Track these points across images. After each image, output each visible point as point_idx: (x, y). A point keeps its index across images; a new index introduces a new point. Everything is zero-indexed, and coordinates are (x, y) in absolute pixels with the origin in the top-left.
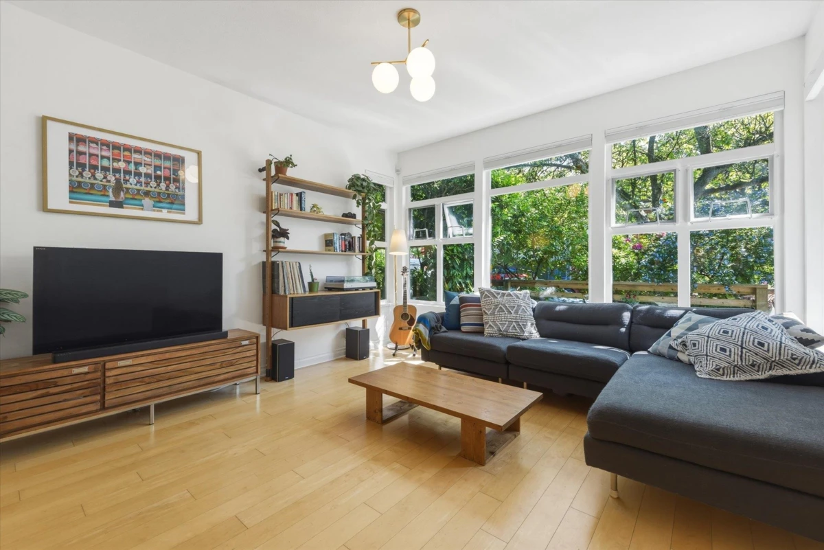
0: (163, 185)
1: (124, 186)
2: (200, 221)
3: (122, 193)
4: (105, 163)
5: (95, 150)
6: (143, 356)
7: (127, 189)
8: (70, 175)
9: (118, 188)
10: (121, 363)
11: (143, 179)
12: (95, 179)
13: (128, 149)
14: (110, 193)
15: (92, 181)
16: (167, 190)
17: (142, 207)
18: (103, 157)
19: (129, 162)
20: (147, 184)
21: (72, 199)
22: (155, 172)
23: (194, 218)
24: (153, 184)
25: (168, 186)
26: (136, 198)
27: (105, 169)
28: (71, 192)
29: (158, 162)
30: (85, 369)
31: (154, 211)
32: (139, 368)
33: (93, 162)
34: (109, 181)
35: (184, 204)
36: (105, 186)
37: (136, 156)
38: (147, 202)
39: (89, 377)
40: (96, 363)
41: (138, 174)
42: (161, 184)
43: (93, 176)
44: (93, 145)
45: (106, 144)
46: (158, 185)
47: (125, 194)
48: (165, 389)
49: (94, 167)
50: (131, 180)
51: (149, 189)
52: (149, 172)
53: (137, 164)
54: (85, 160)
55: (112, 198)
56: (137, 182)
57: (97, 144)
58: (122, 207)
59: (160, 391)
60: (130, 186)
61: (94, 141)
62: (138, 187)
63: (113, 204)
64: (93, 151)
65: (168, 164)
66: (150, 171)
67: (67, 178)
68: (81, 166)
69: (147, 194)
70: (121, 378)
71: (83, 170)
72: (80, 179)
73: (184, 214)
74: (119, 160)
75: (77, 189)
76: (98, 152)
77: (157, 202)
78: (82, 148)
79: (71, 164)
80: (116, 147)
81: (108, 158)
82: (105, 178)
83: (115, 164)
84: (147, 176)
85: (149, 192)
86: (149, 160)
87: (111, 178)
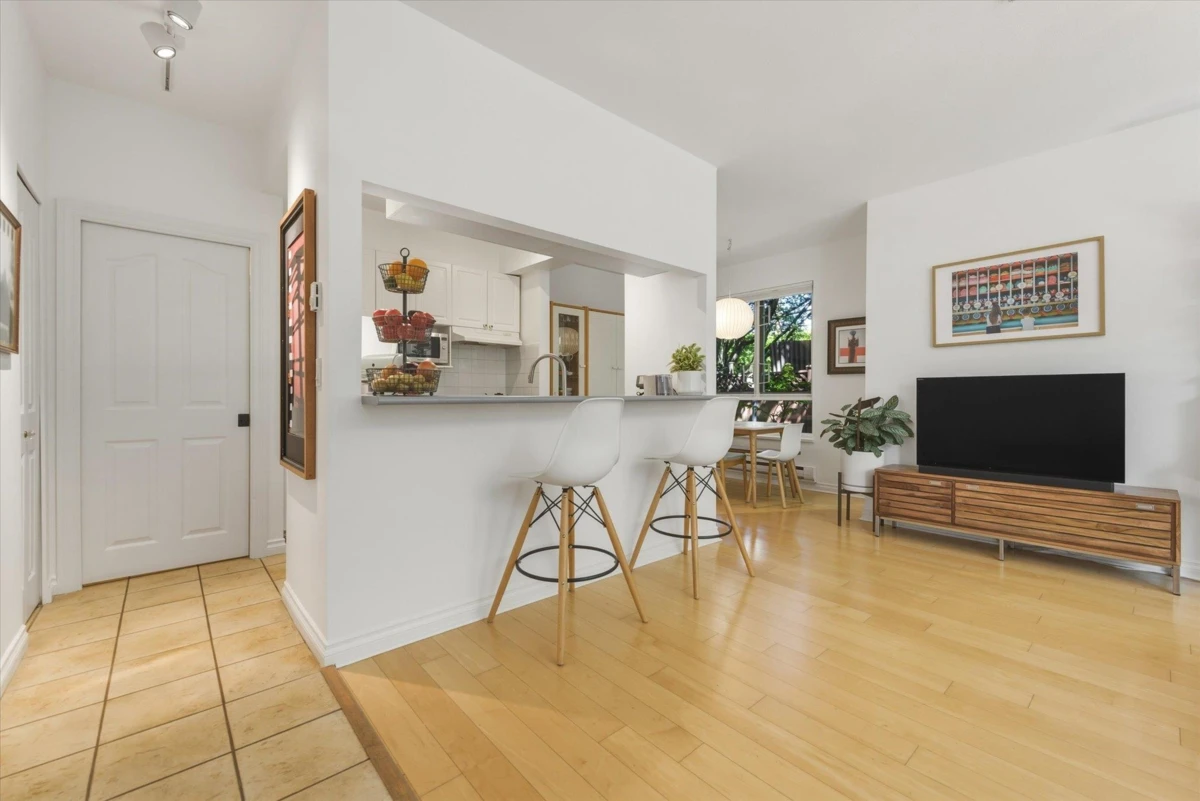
0: (1047, 297)
1: (1002, 308)
2: (1101, 332)
3: (999, 317)
4: (983, 290)
5: (974, 281)
6: (991, 485)
7: (1005, 311)
8: (954, 311)
9: (996, 312)
10: (969, 487)
11: (1022, 296)
12: (974, 309)
13: (1005, 268)
14: (988, 320)
15: (972, 312)
16: (1052, 300)
17: (1020, 327)
18: (980, 286)
19: (1006, 282)
20: (1026, 300)
21: (955, 333)
22: (1036, 283)
23: (1094, 329)
24: (1034, 298)
25: (1053, 296)
26: (1014, 318)
27: (982, 297)
28: (954, 326)
29: (1040, 271)
30: (939, 483)
31: (1035, 329)
32: (987, 497)
33: (972, 293)
34: (986, 308)
35: (1076, 314)
36: (982, 314)
37: (1014, 274)
38: (1028, 320)
39: (942, 491)
40: (947, 481)
41: (1016, 292)
42: (1044, 296)
43: (973, 307)
44: (972, 277)
45: (983, 272)
46: (1041, 298)
47: (1003, 316)
48: (1014, 528)
49: (973, 298)
50: (1008, 301)
51: (1029, 305)
52: (1029, 285)
53: (1015, 282)
54: (966, 293)
55: (989, 324)
56: (1016, 301)
57: (975, 274)
58: (999, 331)
59: (1009, 529)
60: (1008, 308)
61: (972, 273)
62: (1017, 306)
63: (990, 330)
64: (972, 283)
65: (1054, 269)
66: (1031, 284)
67: (951, 314)
68: (962, 300)
69: (1027, 311)
70: (970, 502)
71: (964, 304)
72: (961, 313)
73: (1077, 325)
74: (997, 283)
75: (959, 322)
76: (977, 283)
77: (1040, 318)
78: (962, 284)
79: (954, 300)
80: (994, 270)
81: (985, 285)
82: (983, 305)
83: (993, 289)
84: (1028, 291)
85: (1029, 308)
86: (1029, 272)
87: (989, 304)
